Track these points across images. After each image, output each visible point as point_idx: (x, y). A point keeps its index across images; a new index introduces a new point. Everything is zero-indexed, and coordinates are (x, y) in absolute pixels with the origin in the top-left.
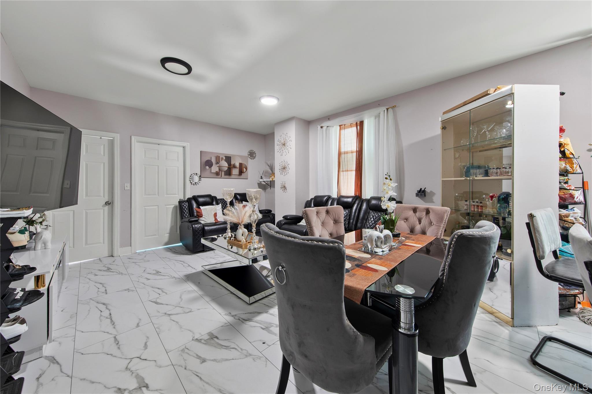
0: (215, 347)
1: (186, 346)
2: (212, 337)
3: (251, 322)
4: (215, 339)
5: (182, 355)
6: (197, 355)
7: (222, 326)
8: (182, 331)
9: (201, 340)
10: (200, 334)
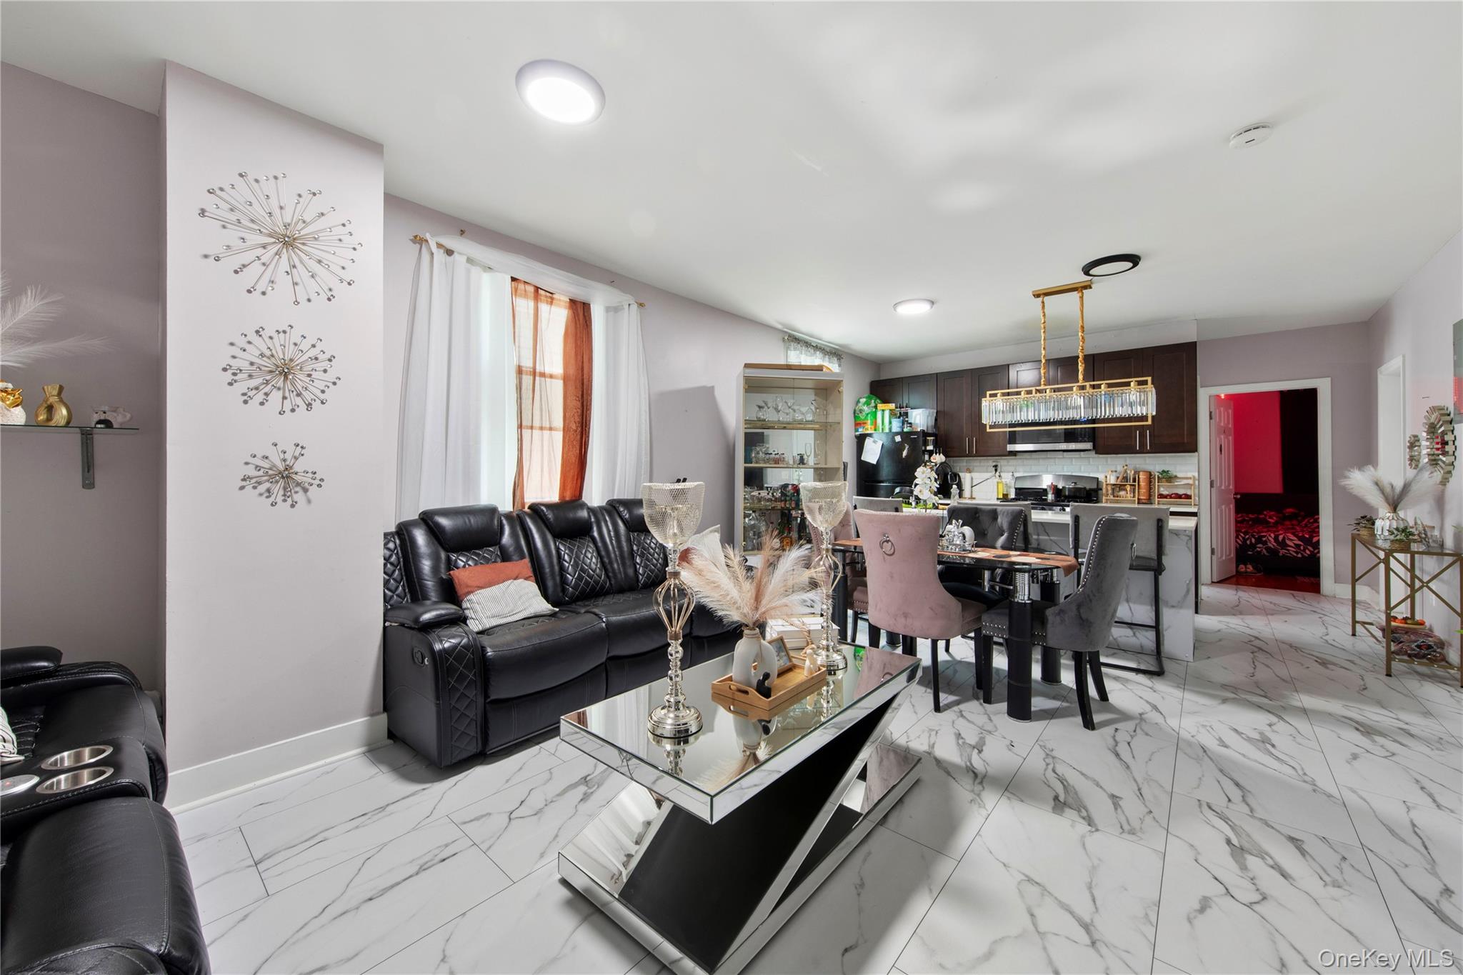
0: (1076, 793)
1: (1121, 833)
2: (1059, 805)
3: (975, 766)
4: (1062, 798)
5: (1141, 828)
6: (1116, 809)
7: (1022, 801)
8: (1100, 860)
9: (1084, 818)
10: (1072, 826)
